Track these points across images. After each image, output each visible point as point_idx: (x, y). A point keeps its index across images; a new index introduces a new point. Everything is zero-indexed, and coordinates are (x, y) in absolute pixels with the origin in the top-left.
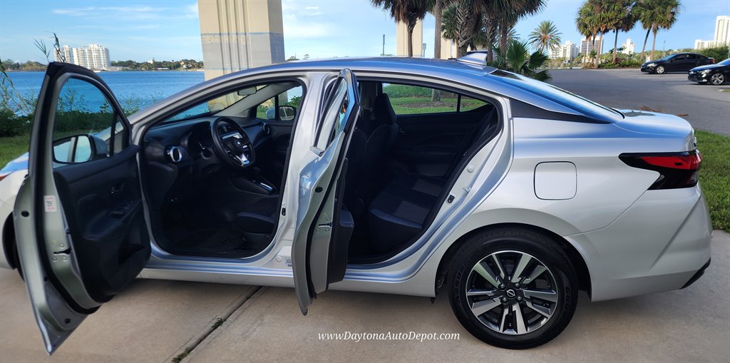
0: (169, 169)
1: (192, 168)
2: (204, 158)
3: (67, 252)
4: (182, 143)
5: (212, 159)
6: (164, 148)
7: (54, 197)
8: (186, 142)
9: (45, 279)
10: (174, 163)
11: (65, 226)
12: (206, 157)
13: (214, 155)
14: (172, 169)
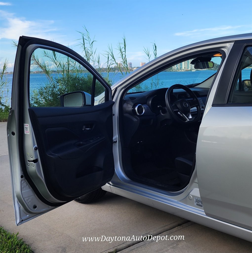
0: (135, 120)
1: (152, 120)
2: (162, 114)
3: (36, 161)
4: (148, 103)
5: (167, 116)
6: (133, 105)
7: (28, 125)
8: (150, 102)
9: (22, 177)
10: (138, 116)
11: (34, 145)
12: (163, 113)
13: (168, 112)
14: (136, 120)
